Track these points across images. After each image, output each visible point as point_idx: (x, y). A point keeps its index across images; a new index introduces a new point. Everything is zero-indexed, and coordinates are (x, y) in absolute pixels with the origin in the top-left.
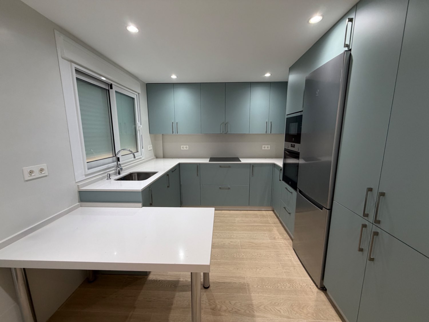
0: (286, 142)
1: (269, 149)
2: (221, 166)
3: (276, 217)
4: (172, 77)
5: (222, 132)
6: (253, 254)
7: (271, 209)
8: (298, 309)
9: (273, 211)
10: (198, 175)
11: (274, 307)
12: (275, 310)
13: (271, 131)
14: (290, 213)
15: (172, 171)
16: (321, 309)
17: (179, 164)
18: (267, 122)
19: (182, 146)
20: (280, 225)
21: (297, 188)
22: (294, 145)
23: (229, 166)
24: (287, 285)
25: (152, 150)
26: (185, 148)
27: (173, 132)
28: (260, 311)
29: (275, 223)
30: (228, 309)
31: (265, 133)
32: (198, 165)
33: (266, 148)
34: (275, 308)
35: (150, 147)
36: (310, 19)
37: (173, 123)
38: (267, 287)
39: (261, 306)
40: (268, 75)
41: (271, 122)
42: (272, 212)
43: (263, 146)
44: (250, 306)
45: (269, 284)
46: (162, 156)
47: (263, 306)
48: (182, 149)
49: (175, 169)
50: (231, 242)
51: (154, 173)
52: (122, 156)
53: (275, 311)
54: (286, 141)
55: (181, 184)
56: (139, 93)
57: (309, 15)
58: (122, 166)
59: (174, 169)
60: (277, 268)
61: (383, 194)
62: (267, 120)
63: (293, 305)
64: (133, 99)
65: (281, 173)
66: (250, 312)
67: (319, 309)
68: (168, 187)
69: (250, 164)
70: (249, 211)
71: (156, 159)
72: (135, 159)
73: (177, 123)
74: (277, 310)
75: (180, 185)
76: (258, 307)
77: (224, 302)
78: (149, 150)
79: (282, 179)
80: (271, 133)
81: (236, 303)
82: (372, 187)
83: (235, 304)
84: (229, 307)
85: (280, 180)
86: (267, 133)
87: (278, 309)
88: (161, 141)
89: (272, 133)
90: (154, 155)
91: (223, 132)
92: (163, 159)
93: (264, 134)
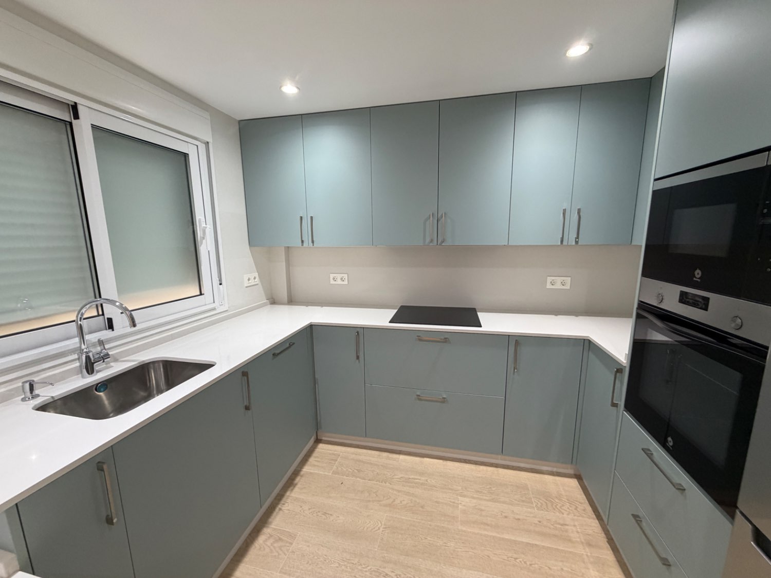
1: (568, 287)
2: (420, 337)
3: (589, 509)
4: (283, 89)
5: (428, 240)
7: (571, 472)
9: (579, 477)
10: (358, 358)
13: (578, 237)
14: (666, 563)
15: (274, 355)
17: (311, 327)
18: (565, 211)
19: (332, 276)
20: (609, 556)
21: (737, 507)
23: (446, 339)
25: (257, 284)
26: (338, 280)
27: (302, 242)
31: (559, 244)
32: (359, 333)
33: (558, 286)
35: (251, 277)
37: (301, 218)
40: (578, 50)
41: (579, 211)
42: (574, 482)
43: (549, 279)
46: (286, 299)
48: (332, 282)
49: (290, 346)
56: (208, 143)
59: (288, 345)
62: (566, 205)
64: (186, 156)
65: (622, 383)
68: (247, 408)
69: (508, 337)
70: (501, 471)
73: (312, 218)
78: (246, 287)
79: (622, 403)
80: (577, 242)
85: (614, 405)
86: (565, 243)
88: (283, 265)
89: (581, 243)
90: (264, 297)
91: (432, 241)
93: (555, 246)
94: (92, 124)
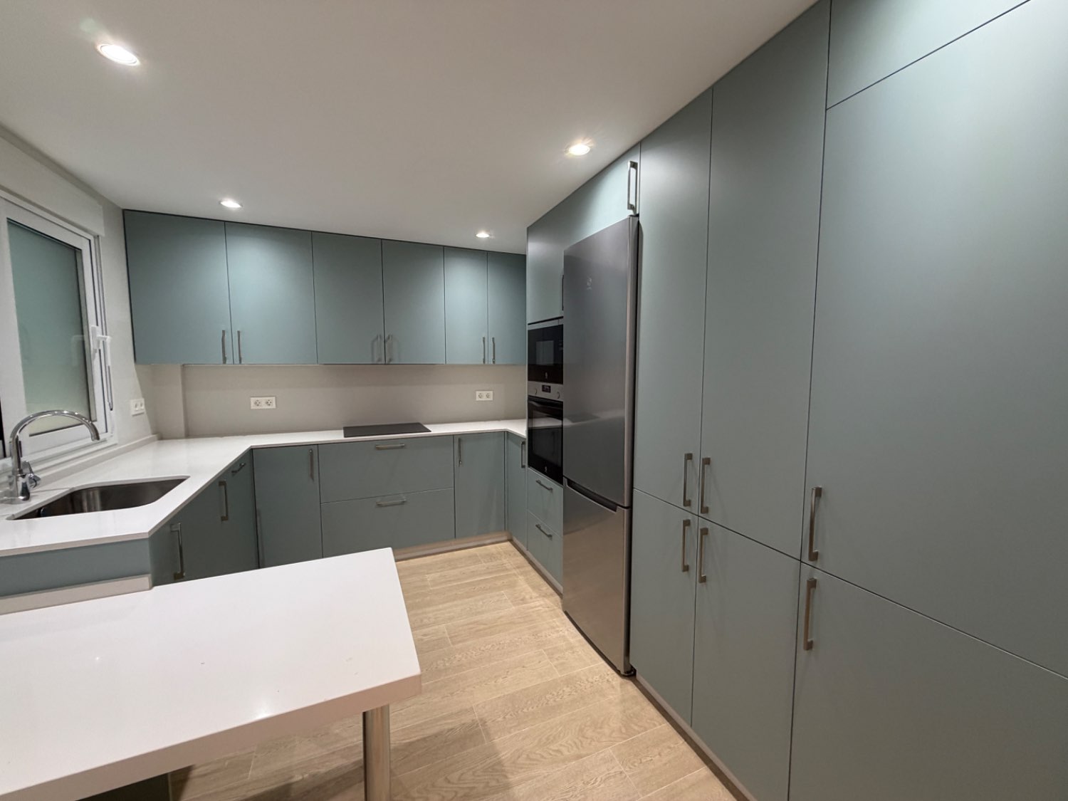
0: (531, 382)
1: (491, 399)
2: (378, 447)
3: (518, 553)
4: (223, 203)
5: (376, 359)
6: (482, 648)
7: (505, 538)
8: (594, 731)
9: (511, 540)
10: (312, 476)
11: (548, 748)
12: (551, 752)
13: (494, 359)
14: (550, 536)
15: (233, 472)
16: (632, 715)
17: (251, 451)
18: (484, 338)
19: (253, 400)
20: (530, 568)
21: (563, 476)
22: (550, 387)
23: (401, 446)
24: (564, 691)
25: (142, 413)
26: (263, 403)
27: (225, 359)
28: (520, 771)
29: (518, 567)
30: (443, 797)
31: (482, 363)
32: (312, 451)
33: (484, 398)
34: (551, 749)
35: (137, 405)
36: (569, 146)
37: (224, 332)
38: (525, 710)
39: (519, 757)
40: (483, 235)
41: (493, 339)
42: (508, 544)
43: (478, 393)
44: (496, 767)
45: (529, 702)
47: (524, 756)
48: (253, 406)
49: (241, 467)
50: (425, 635)
51: (176, 482)
52: (31, 435)
53: (550, 754)
54: (529, 379)
55: (258, 507)
56: (98, 236)
57: (568, 142)
58: (34, 469)
59: (238, 467)
60: (540, 662)
61: (707, 461)
62: (484, 335)
63: (583, 726)
65: (525, 450)
66: (498, 781)
67: (630, 715)
68: (223, 519)
69: (453, 436)
70: (455, 553)
71: (157, 442)
72: (96, 441)
73: (239, 332)
74: (554, 751)
75: (256, 513)
76: (514, 763)
77: (433, 786)
78: (134, 416)
79: (526, 464)
80: (494, 362)
81: (462, 774)
82: (691, 452)
83: (459, 779)
84: (446, 791)
85: (523, 467)
86: (486, 363)
87: (556, 749)
88: (178, 389)
89: (496, 363)
90: (150, 431)
91: (380, 360)
92: (184, 440)
93: (481, 365)
94: (8, 219)
